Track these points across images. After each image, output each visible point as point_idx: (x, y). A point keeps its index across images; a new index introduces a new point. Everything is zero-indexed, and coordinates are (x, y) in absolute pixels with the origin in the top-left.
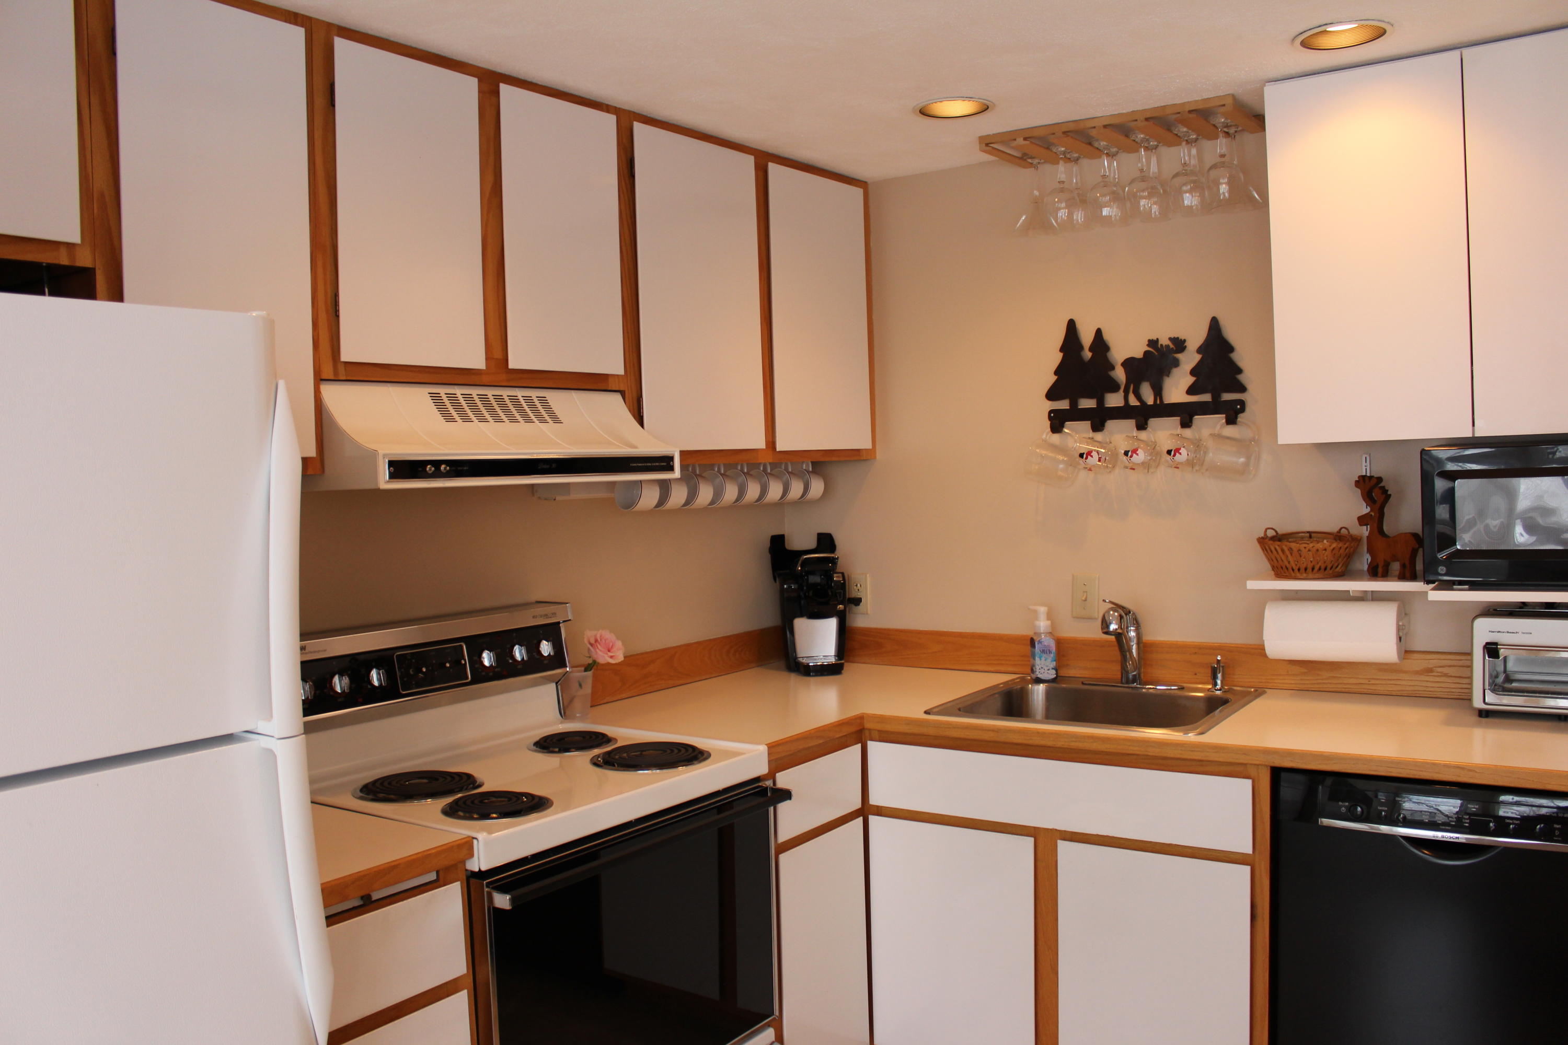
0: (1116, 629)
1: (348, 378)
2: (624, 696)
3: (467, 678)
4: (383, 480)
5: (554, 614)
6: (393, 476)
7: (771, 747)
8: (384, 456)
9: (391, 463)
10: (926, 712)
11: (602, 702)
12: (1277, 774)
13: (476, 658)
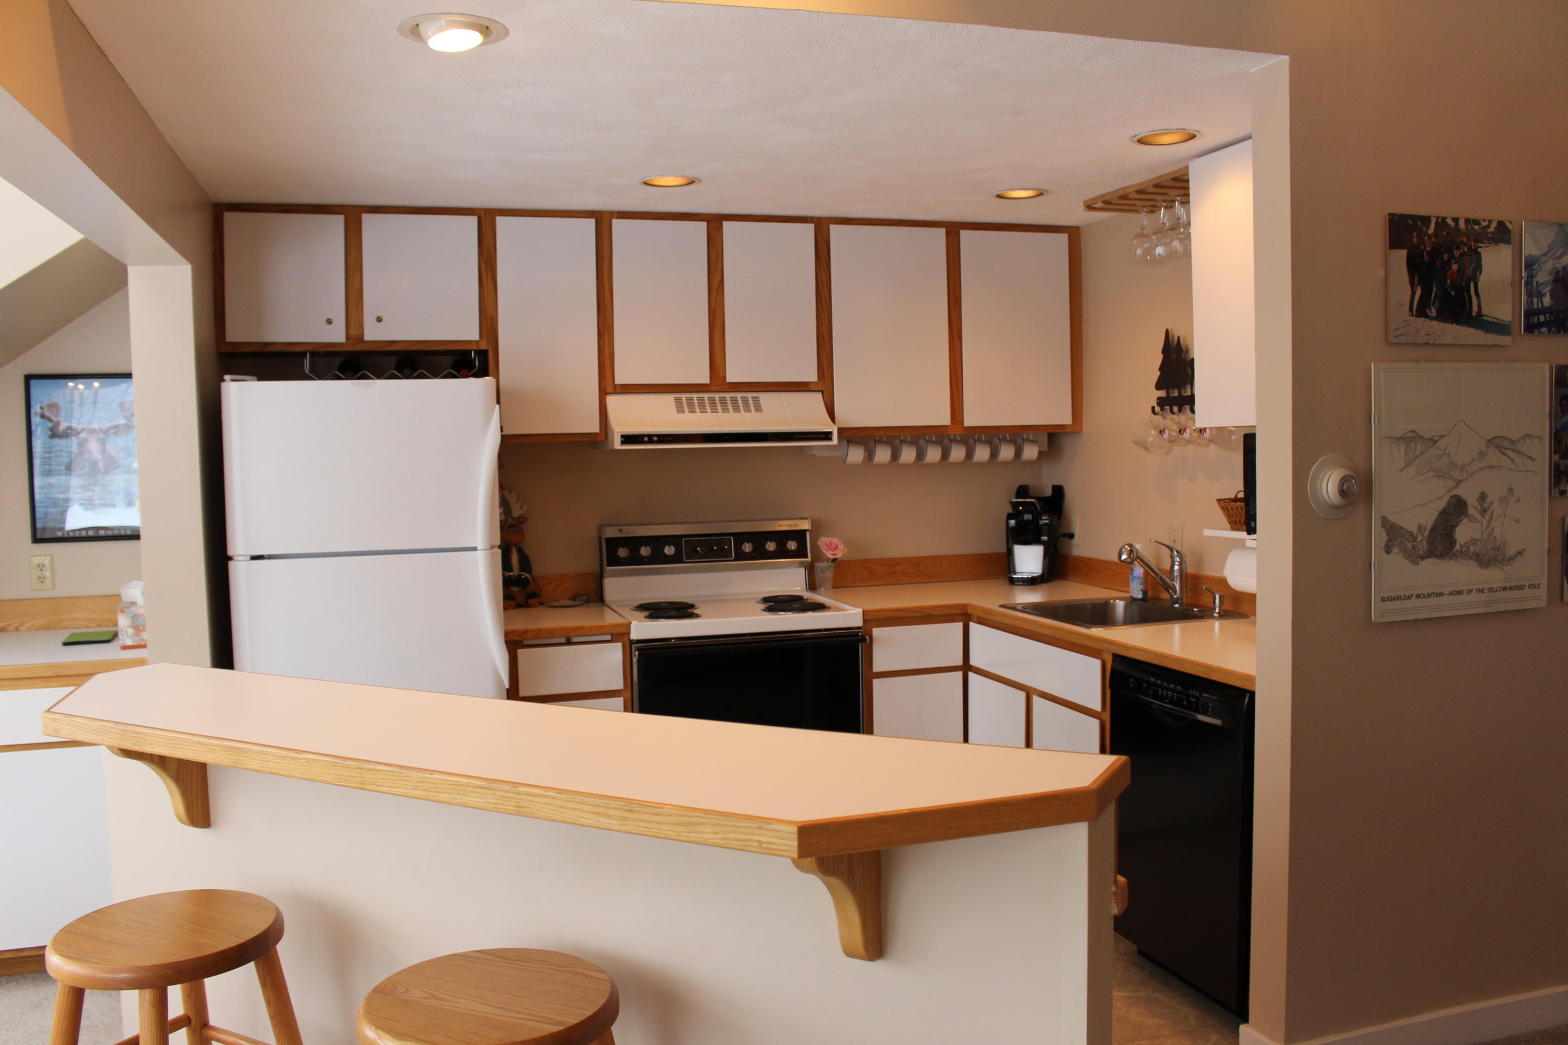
0: (1126, 559)
1: (623, 392)
2: (872, 583)
3: (732, 557)
4: (617, 445)
5: (797, 525)
6: (623, 443)
7: (864, 613)
8: (618, 432)
9: (622, 436)
10: (1002, 606)
11: (852, 585)
12: (1116, 657)
13: (739, 547)
